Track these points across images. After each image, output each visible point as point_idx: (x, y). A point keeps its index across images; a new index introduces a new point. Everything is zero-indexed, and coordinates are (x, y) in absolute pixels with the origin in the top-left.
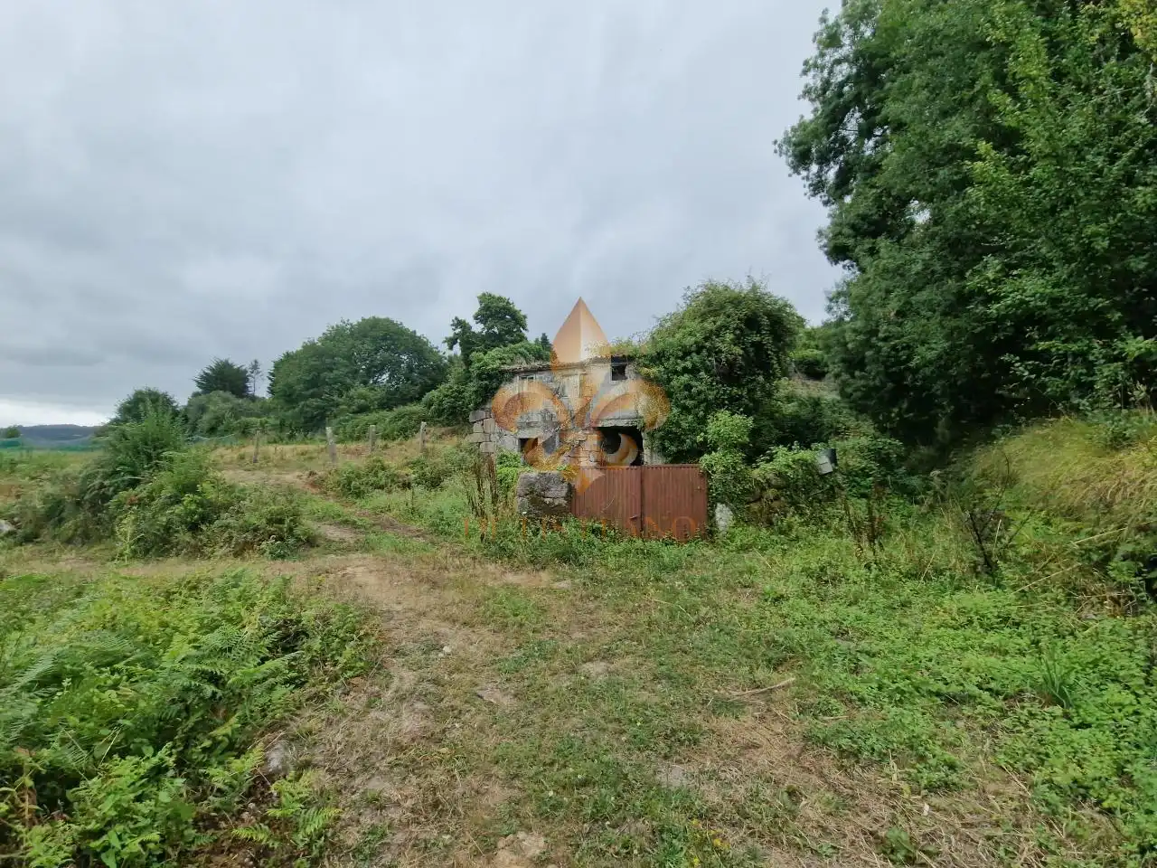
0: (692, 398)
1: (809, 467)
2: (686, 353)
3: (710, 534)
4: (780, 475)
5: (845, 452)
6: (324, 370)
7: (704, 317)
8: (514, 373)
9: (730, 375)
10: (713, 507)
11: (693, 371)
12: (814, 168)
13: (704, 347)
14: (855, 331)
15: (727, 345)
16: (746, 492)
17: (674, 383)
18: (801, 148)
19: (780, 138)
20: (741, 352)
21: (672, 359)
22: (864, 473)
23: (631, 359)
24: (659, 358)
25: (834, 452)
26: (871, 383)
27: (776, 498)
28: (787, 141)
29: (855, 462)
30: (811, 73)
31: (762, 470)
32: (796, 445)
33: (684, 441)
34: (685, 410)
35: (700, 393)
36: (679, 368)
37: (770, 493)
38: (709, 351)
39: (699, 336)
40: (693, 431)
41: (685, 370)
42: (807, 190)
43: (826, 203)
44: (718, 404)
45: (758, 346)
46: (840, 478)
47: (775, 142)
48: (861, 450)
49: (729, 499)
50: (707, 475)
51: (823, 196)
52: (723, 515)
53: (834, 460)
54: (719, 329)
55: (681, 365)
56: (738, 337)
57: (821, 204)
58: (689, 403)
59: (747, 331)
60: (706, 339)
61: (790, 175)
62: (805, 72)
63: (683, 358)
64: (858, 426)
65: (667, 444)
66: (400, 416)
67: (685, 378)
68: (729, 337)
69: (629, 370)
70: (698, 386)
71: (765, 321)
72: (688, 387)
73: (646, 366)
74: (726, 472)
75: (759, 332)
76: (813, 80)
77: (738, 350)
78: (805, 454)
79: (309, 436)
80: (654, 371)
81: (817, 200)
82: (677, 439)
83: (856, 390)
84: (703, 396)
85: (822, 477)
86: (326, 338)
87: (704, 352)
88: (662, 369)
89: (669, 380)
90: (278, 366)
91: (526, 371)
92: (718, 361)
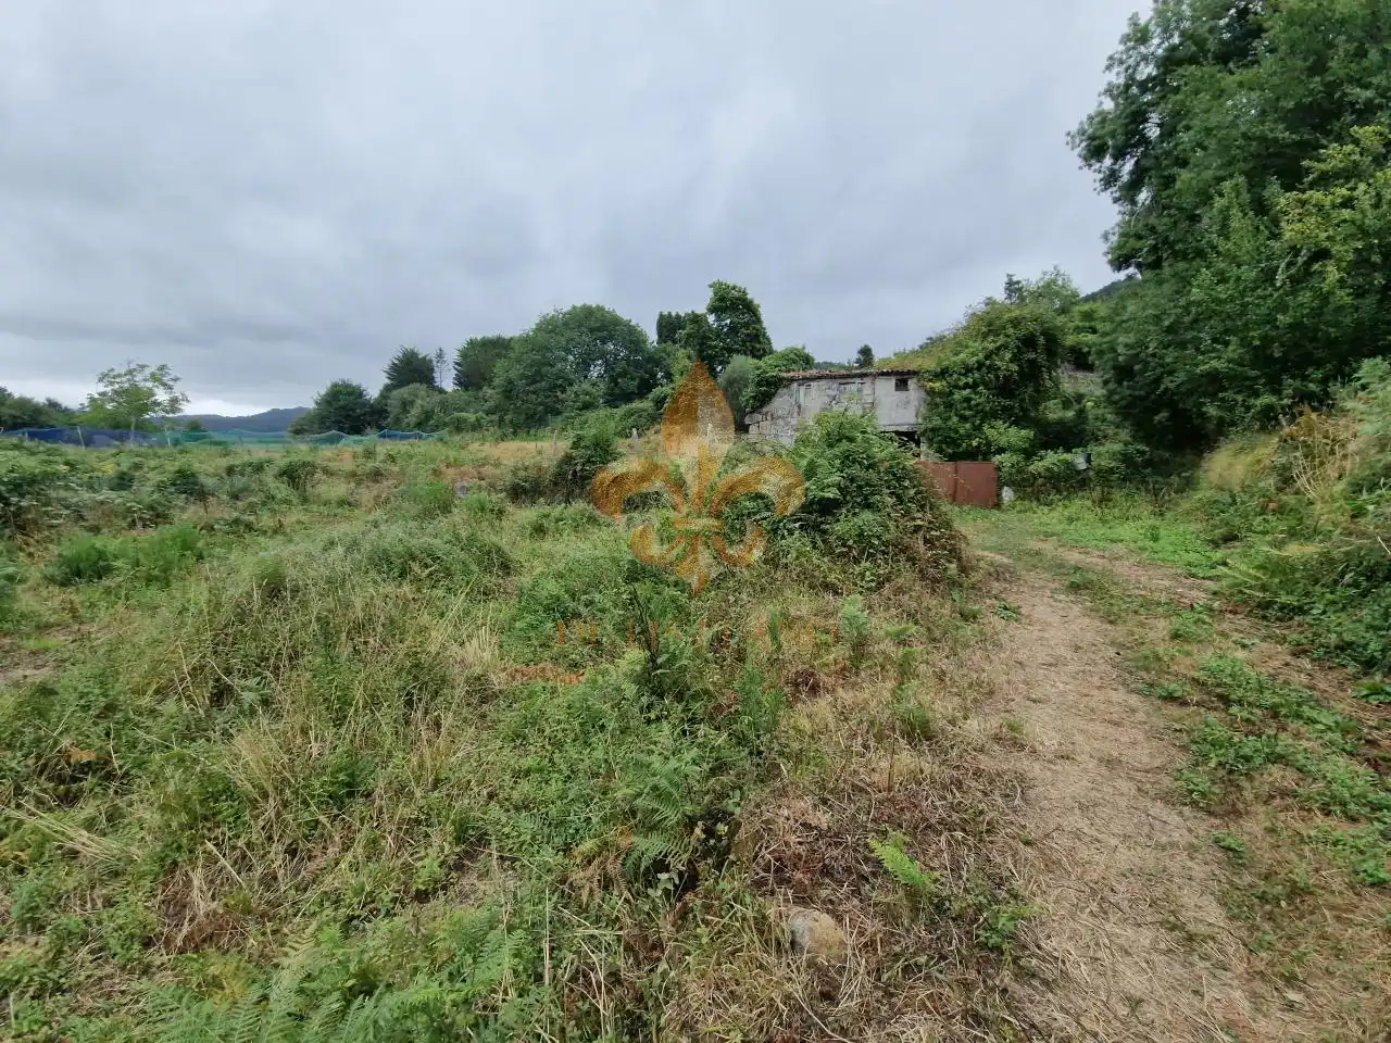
0: (970, 408)
1: (1069, 465)
2: (968, 370)
3: (998, 505)
4: (1048, 469)
5: (1099, 455)
6: (545, 364)
7: (985, 336)
8: (792, 380)
9: (1005, 388)
10: (1001, 488)
11: (974, 386)
12: (1108, 161)
13: (983, 364)
14: (1126, 345)
15: (1005, 363)
16: (1023, 480)
17: (956, 396)
18: (1096, 143)
19: (1074, 128)
20: (1017, 368)
21: (955, 376)
22: (1111, 471)
23: (915, 373)
24: (942, 374)
25: (1089, 455)
26: (1137, 393)
27: (1044, 485)
28: (1082, 132)
29: (1105, 463)
30: (1116, 70)
31: (1037, 466)
32: (1061, 450)
33: (960, 445)
34: (963, 419)
35: (978, 405)
36: (961, 383)
37: (1040, 481)
38: (989, 367)
39: (981, 356)
40: (969, 436)
41: (966, 386)
42: (1098, 184)
43: (1116, 200)
44: (994, 415)
45: (1032, 362)
46: (1091, 473)
47: (1069, 134)
48: (1114, 454)
49: (1011, 483)
50: (998, 469)
51: (1114, 191)
52: (1007, 494)
53: (1088, 460)
54: (998, 349)
55: (964, 380)
56: (1014, 355)
57: (1111, 201)
58: (968, 413)
59: (1024, 349)
60: (987, 358)
61: (1081, 168)
62: (1108, 68)
63: (965, 375)
64: (1116, 434)
65: (944, 446)
66: (630, 414)
67: (966, 392)
68: (1008, 356)
69: (912, 383)
70: (976, 400)
71: (1042, 340)
72: (968, 400)
73: (930, 380)
74: (1013, 466)
75: (1036, 351)
76: (1117, 78)
77: (1014, 367)
78: (1068, 457)
79: (532, 432)
80: (937, 385)
81: (1107, 197)
82: (954, 443)
83: (1122, 399)
84: (980, 408)
85: (1079, 472)
86: (539, 328)
87: (984, 369)
88: (944, 383)
89: (951, 393)
90: (464, 354)
91: (805, 379)
92: (997, 377)
